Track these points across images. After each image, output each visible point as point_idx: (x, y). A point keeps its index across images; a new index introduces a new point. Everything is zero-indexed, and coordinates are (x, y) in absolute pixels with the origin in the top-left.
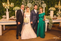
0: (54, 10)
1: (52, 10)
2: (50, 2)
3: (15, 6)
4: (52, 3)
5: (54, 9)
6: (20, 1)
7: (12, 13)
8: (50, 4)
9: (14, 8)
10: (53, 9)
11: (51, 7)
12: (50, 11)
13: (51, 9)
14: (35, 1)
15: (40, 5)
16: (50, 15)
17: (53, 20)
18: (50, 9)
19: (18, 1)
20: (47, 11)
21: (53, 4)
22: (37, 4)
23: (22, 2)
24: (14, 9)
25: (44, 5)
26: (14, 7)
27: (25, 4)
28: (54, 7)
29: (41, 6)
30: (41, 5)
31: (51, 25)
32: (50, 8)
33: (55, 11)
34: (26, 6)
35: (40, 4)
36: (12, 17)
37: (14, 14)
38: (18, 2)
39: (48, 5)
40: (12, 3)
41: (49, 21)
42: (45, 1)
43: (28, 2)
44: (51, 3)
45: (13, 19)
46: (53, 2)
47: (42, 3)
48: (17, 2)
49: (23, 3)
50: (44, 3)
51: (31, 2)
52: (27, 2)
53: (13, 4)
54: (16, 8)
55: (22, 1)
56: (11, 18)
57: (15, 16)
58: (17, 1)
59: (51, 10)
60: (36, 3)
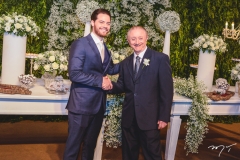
1: (208, 49)
2: (198, 5)
4: (212, 15)
5: (217, 43)
8: (200, 16)
10: (212, 45)
11: (206, 33)
12: (197, 51)
13: (205, 46)
15: (147, 17)
16: (194, 72)
17: (210, 101)
18: (197, 45)
20: (181, 50)
21: (217, 19)
22: (134, 9)
25: (170, 21)
28: (220, 34)
29: (151, 21)
31: (201, 127)
32: (201, 38)
33: (225, 54)
34: (69, 12)
35: (147, 12)
39: (190, 19)
41: (188, 106)
42: (172, 1)
44: (206, 10)
46: (218, 8)
47: (157, 7)
50: (168, 9)
54: (8, 18)
59: (204, 50)
60: (129, 3)
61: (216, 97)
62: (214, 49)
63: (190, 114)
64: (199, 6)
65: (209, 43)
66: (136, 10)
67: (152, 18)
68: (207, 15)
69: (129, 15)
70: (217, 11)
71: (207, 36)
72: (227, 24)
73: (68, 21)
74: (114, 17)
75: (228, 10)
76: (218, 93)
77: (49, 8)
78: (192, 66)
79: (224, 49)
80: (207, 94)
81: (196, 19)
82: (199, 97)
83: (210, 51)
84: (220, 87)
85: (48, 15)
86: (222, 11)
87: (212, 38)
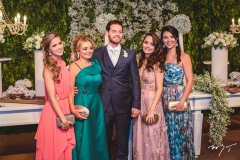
0: (229, 47)
1: (220, 46)
2: (203, 6)
3: (35, 29)
4: (217, 13)
5: (228, 40)
6: (59, 6)
7: (16, 64)
8: (206, 16)
9: (29, 39)
10: (223, 41)
11: (213, 30)
13: (216, 43)
14: (134, 5)
18: (209, 43)
19: (48, 4)
21: (223, 17)
22: (145, 17)
23: (70, 9)
24: (30, 46)
26: (29, 33)
27: (85, 20)
28: (228, 30)
30: (165, 21)
31: (223, 120)
32: (212, 36)
34: (87, 26)
35: (157, 18)
36: (17, 83)
37: (25, 70)
38: (50, 8)
39: (197, 20)
40: (19, 16)
41: (208, 101)
42: (179, 5)
43: (99, 8)
44: (211, 10)
45: (22, 96)
46: (222, 7)
48: (45, 10)
49: (72, 13)
50: (175, 14)
51: (115, 7)
52: (92, 10)
53: (25, 18)
54: (37, 37)
55: (67, 6)
56: (11, 90)
57: (32, 78)
58: (42, 5)
59: (216, 47)
60: (140, 12)
61: (233, 89)
62: (225, 45)
63: (211, 108)
64: (205, 7)
65: (219, 40)
66: (147, 18)
67: (162, 23)
68: (212, 14)
69: (140, 23)
70: (221, 9)
71: (217, 34)
72: (233, 20)
73: (87, 34)
74: (128, 26)
75: (232, 7)
76: (235, 86)
77: (69, 25)
78: (205, 63)
79: (234, 43)
80: (224, 88)
81: (203, 19)
82: (217, 91)
83: (221, 48)
84: (235, 80)
85: (69, 31)
86: (227, 8)
87: (222, 35)
